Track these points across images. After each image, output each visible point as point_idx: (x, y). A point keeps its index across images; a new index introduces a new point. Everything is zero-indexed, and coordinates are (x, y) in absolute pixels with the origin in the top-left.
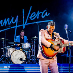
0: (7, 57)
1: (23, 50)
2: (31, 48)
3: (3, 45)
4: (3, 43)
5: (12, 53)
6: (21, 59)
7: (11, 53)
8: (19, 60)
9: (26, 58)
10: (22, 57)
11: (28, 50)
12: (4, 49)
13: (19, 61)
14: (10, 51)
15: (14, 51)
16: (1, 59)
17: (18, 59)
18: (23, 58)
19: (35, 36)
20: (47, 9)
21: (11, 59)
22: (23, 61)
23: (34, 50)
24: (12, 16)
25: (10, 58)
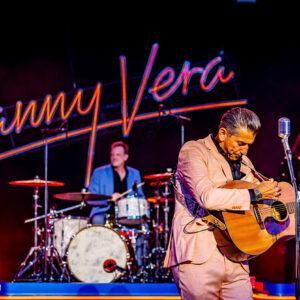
0: (49, 258)
1: (117, 227)
2: (151, 219)
3: (37, 206)
4: (36, 197)
5: (71, 239)
6: (110, 266)
7: (67, 241)
8: (101, 267)
9: (129, 261)
10: (112, 254)
11: (138, 227)
12: (38, 221)
13: (100, 272)
14: (66, 229)
15: (80, 231)
16: (27, 263)
17: (98, 262)
18: (117, 257)
19: (169, 170)
20: (222, 53)
21: (67, 265)
22: (118, 273)
23: (164, 228)
24: (75, 85)
25: (65, 258)
